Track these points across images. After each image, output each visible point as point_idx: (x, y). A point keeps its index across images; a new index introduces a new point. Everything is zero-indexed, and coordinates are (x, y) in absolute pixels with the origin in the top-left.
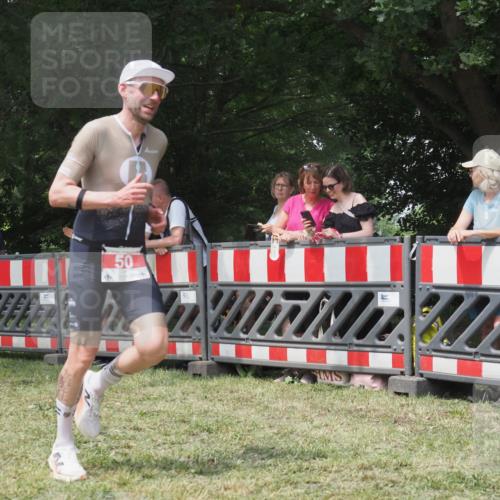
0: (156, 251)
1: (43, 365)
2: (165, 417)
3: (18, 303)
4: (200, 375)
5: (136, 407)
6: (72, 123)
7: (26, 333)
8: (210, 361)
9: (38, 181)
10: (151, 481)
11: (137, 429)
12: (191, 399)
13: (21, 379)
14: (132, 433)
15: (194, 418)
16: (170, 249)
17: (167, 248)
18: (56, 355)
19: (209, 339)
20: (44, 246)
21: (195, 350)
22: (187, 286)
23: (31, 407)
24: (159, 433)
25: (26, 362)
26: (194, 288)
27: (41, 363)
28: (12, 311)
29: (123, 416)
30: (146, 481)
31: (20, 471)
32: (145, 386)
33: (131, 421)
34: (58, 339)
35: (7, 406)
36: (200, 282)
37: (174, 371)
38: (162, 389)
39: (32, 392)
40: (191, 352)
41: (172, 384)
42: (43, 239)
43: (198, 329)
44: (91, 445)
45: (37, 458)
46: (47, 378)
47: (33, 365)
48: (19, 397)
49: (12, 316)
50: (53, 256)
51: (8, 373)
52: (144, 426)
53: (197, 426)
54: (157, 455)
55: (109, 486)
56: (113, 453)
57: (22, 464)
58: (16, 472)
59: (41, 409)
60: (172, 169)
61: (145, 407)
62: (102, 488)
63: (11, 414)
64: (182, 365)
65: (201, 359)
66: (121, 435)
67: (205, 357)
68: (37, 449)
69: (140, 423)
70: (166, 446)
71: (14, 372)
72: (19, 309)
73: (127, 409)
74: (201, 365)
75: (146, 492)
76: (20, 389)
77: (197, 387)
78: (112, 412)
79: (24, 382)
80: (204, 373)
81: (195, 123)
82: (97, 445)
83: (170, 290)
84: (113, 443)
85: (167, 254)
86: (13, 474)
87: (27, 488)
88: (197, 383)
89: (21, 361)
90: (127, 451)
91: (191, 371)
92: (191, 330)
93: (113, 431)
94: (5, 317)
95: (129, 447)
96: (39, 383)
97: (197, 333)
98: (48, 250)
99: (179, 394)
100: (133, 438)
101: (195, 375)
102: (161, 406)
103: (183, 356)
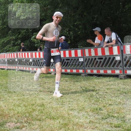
0: (109, 46)
1: (81, 77)
2: (113, 89)
3: (74, 61)
4: (122, 79)
5: (106, 87)
6: (85, 14)
7: (76, 69)
8: (125, 75)
9: (77, 30)
10: (111, 106)
11: (106, 93)
12: (120, 85)
13: (76, 80)
14: (105, 94)
15: (121, 90)
16: (112, 46)
17: (112, 45)
18: (84, 74)
19: (124, 69)
20: (79, 46)
21: (120, 72)
22: (117, 55)
23: (79, 87)
24: (113, 93)
25: (77, 76)
26: (119, 56)
27: (81, 76)
28: (72, 63)
29: (103, 89)
30: (110, 106)
31: (78, 103)
32: (108, 82)
33: (105, 91)
34: (84, 70)
35: (73, 87)
36: (121, 54)
37: (115, 78)
38: (112, 82)
39: (79, 84)
40: (119, 73)
41: (115, 81)
42: (79, 45)
43: (121, 67)
44: (95, 97)
45: (82, 100)
46: (82, 80)
47: (78, 77)
48: (76, 85)
49: (72, 65)
50: (82, 49)
51: (72, 79)
52: (108, 92)
53: (122, 92)
54: (112, 99)
55: (101, 107)
56: (101, 99)
57: (78, 101)
58: (77, 103)
59: (81, 88)
60: (111, 25)
61: (108, 87)
62: (99, 107)
63: (74, 89)
64: (117, 76)
65: (122, 74)
66: (103, 94)
67: (123, 74)
68: (82, 98)
69: (107, 91)
70: (115, 97)
71: (74, 78)
72: (74, 63)
73: (103, 88)
74: (122, 76)
75: (110, 109)
76: (76, 83)
77: (121, 82)
78: (99, 88)
79: (77, 81)
80: (123, 78)
81: (117, 12)
82: (96, 97)
83: (113, 56)
84: (101, 96)
85: (112, 47)
86: (76, 104)
87: (80, 107)
88: (121, 81)
89: (75, 76)
90: (104, 98)
91: (119, 78)
92: (119, 67)
93: (100, 93)
94: (71, 65)
95: (105, 97)
96: (80, 81)
97: (121, 68)
98: (80, 47)
99: (117, 84)
100: (106, 95)
101: (121, 79)
102: (112, 87)
103: (117, 74)
